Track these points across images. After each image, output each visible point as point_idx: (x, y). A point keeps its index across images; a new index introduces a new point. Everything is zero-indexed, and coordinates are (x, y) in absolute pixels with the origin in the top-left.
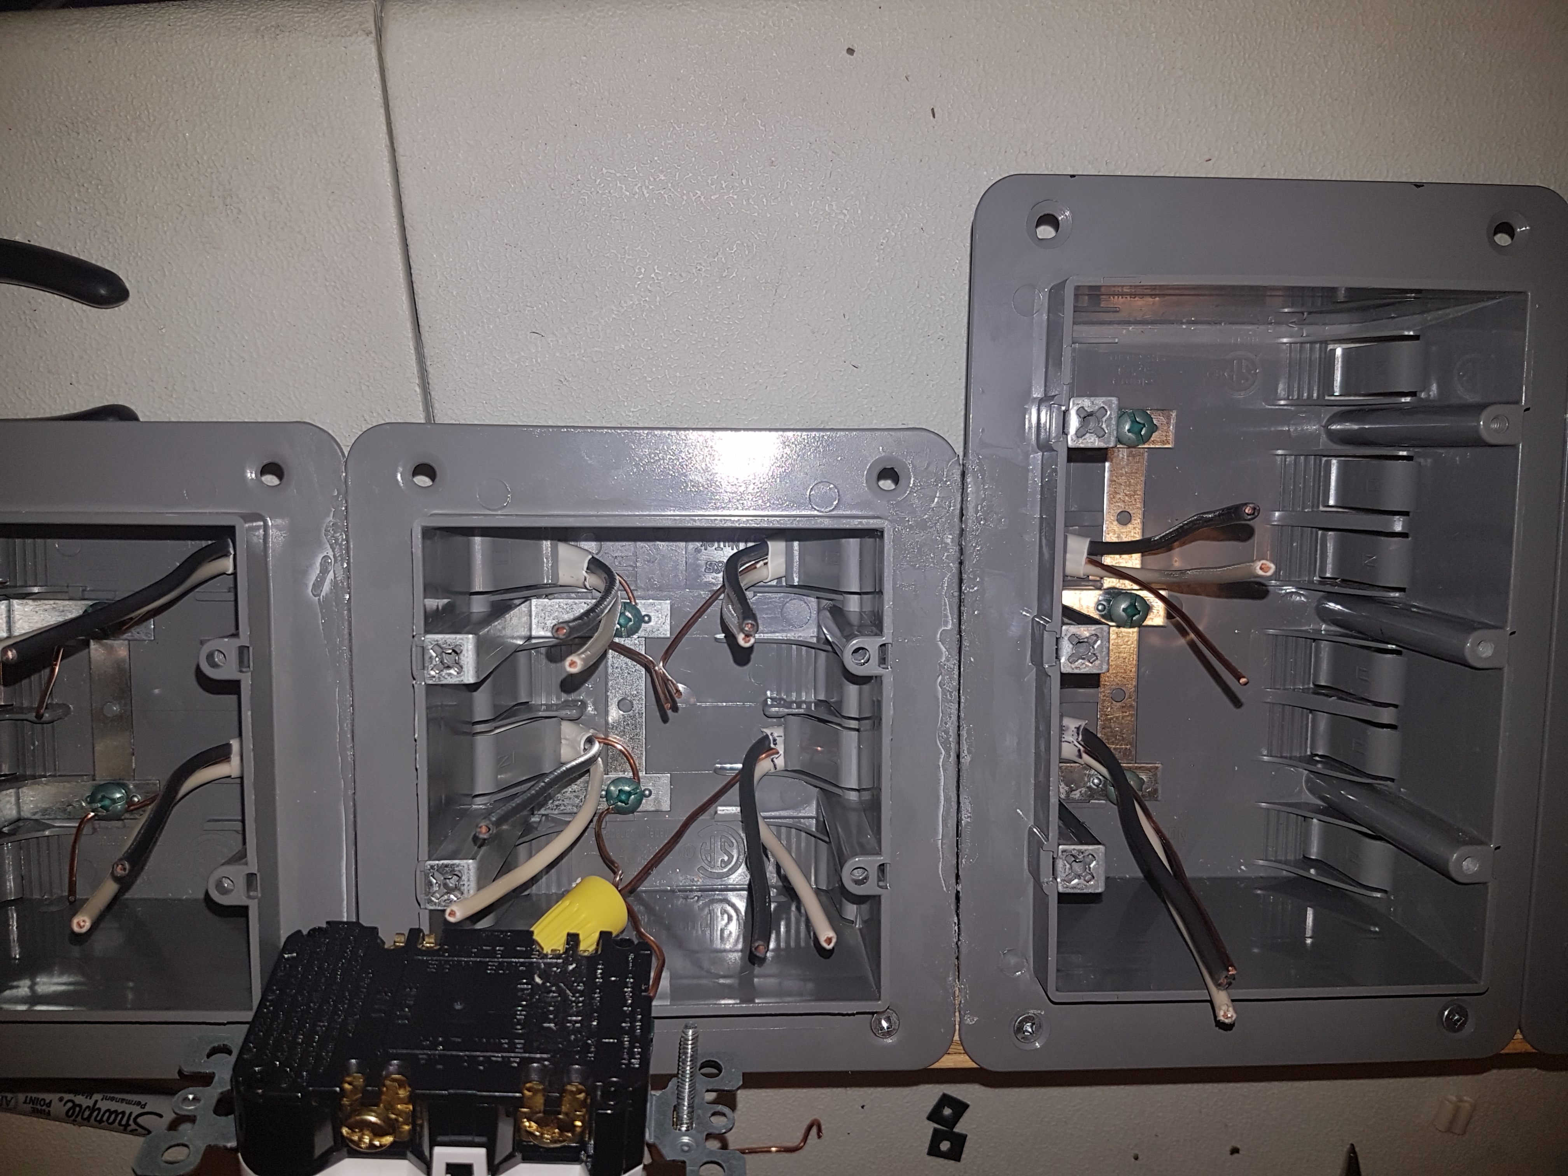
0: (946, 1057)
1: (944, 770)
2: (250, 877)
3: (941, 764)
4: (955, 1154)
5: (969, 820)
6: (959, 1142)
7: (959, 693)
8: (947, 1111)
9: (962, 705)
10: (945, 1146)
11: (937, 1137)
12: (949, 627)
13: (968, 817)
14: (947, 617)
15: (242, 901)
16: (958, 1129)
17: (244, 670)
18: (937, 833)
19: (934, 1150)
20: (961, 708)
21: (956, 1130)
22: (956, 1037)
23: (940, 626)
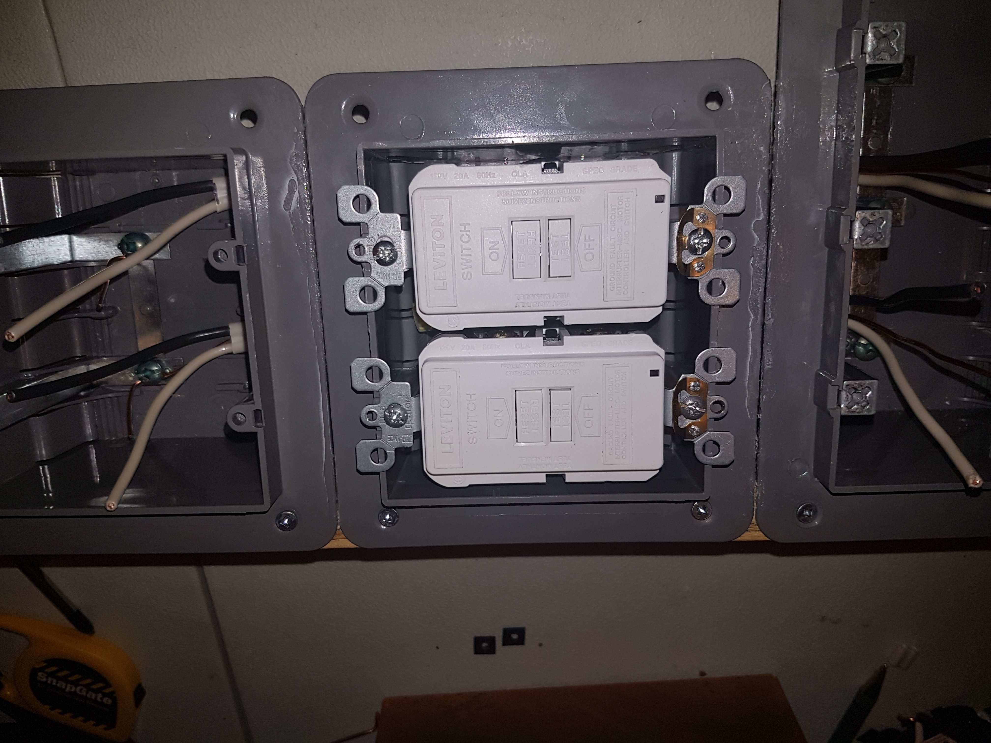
0: (746, 533)
1: (752, 330)
2: (257, 413)
3: (750, 325)
7: (767, 270)
9: (769, 280)
12: (761, 218)
13: (769, 365)
14: (760, 210)
15: (252, 429)
17: (241, 264)
18: (745, 377)
20: (768, 282)
22: (754, 520)
23: (754, 217)
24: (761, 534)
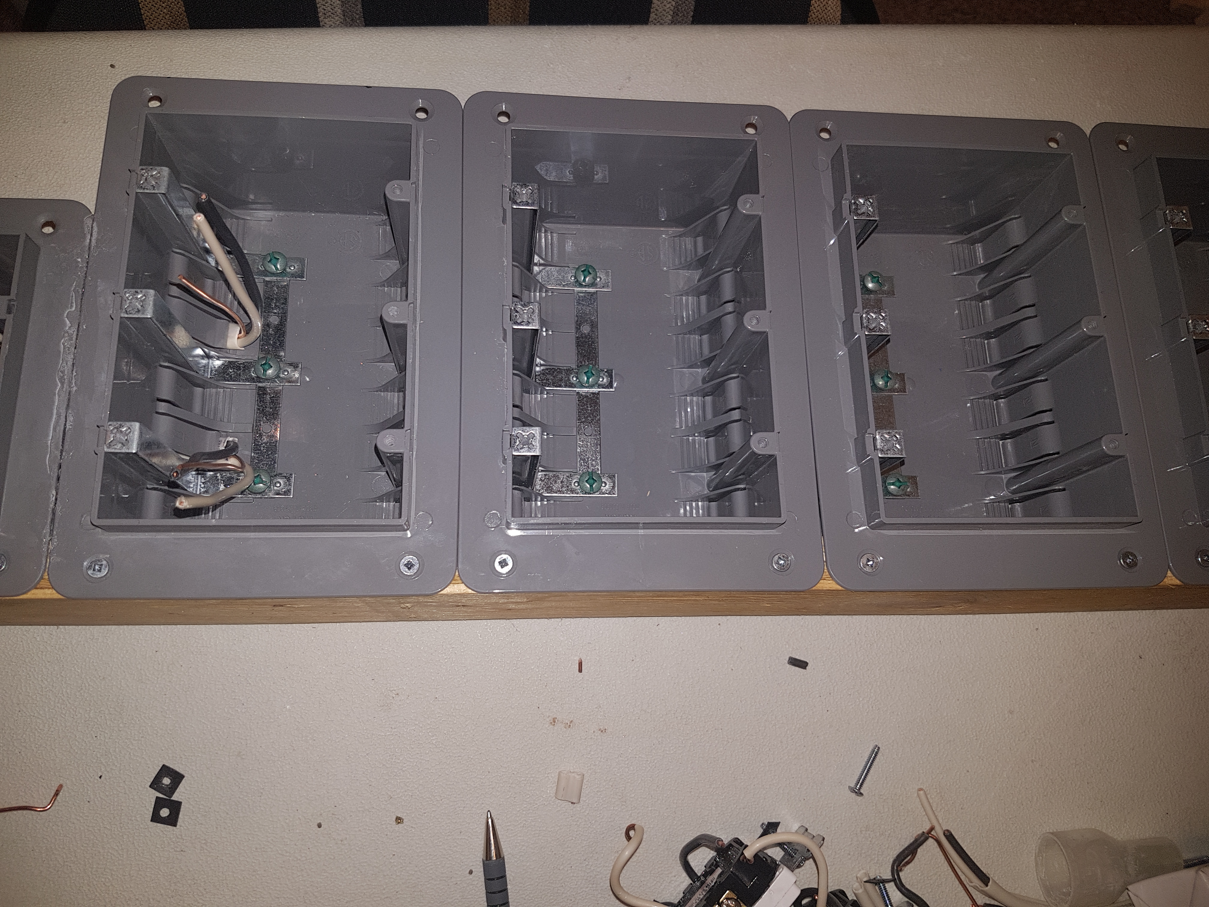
1: (59, 396)
3: (57, 392)
4: (172, 820)
5: (70, 427)
6: (176, 807)
8: (166, 781)
10: (165, 812)
11: (159, 804)
12: (74, 309)
13: (71, 425)
14: (73, 303)
16: (175, 797)
18: (48, 435)
19: (156, 818)
21: (172, 798)
23: (67, 307)
24: (54, 591)
